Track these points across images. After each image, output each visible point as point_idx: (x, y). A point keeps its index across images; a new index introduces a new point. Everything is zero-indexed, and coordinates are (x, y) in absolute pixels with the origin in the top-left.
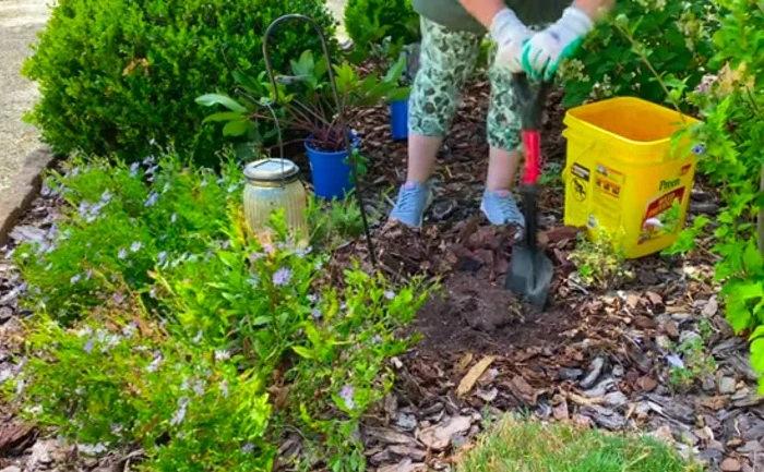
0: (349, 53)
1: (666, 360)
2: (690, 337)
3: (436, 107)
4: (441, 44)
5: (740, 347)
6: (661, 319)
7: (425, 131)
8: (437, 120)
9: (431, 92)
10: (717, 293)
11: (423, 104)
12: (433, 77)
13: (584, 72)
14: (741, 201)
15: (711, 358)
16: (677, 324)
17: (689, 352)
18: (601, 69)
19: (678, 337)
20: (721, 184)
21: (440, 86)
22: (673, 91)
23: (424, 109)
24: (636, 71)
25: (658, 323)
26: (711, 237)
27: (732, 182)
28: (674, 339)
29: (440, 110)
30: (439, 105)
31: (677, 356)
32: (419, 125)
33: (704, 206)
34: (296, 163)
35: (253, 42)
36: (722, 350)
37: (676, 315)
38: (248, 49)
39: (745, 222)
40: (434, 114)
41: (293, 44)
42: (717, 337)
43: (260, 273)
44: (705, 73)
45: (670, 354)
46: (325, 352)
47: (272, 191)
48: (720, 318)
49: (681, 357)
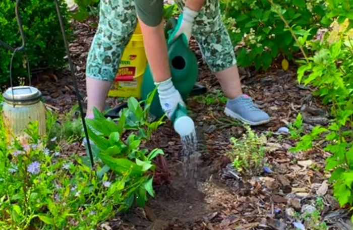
0: (74, 13)
1: (293, 225)
2: (309, 209)
3: (112, 60)
4: (123, 18)
5: (343, 216)
6: (289, 197)
7: (103, 77)
8: (111, 69)
9: (110, 48)
10: (328, 179)
11: (103, 57)
12: (113, 39)
13: (237, 26)
14: (345, 115)
15: (323, 223)
16: (300, 200)
17: (308, 219)
18: (248, 25)
19: (300, 209)
20: (331, 103)
21: (116, 45)
22: (300, 38)
23: (103, 60)
24: (272, 26)
25: (287, 200)
26: (324, 141)
27: (338, 102)
28: (298, 210)
29: (114, 61)
30: (114, 57)
31: (300, 222)
32: (99, 72)
33: (319, 119)
34: (39, 89)
35: (9, 6)
36: (330, 218)
37: (299, 194)
38: (6, 10)
39: (347, 130)
40: (110, 64)
41: (37, 7)
42: (327, 209)
43: (18, 165)
44: (320, 27)
45: (296, 221)
46: (61, 220)
47: (21, 108)
48: (329, 196)
49: (303, 223)
